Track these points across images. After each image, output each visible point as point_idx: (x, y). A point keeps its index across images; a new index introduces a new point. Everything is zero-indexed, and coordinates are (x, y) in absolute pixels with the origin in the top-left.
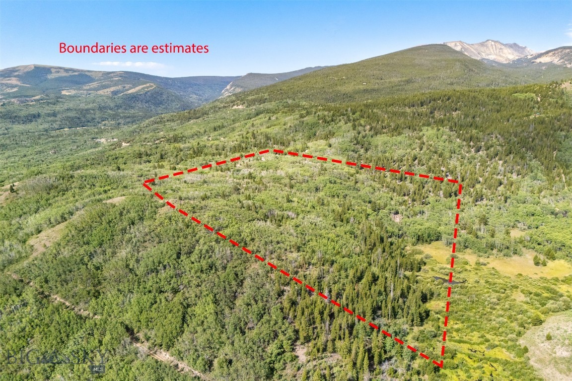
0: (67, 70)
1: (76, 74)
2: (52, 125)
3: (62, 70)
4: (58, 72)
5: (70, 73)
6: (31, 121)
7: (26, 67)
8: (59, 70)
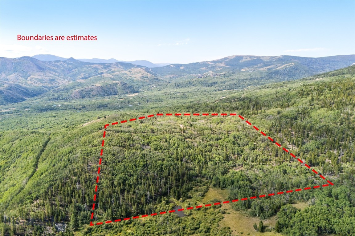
0: (251, 57)
1: (255, 59)
2: (220, 88)
3: (249, 57)
4: (246, 58)
5: (253, 59)
6: (212, 85)
7: (232, 56)
8: (247, 57)
